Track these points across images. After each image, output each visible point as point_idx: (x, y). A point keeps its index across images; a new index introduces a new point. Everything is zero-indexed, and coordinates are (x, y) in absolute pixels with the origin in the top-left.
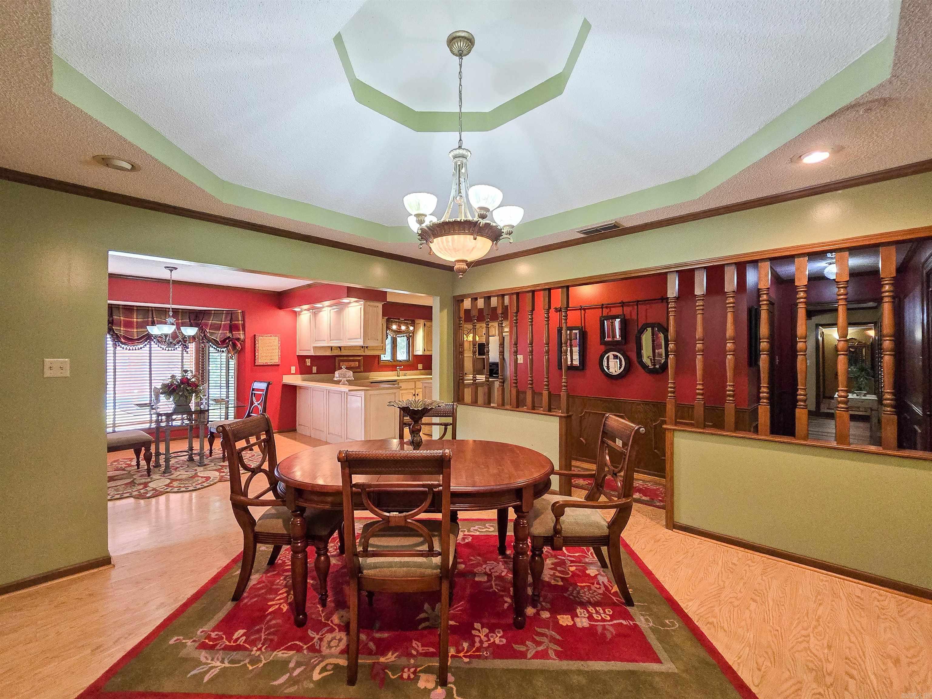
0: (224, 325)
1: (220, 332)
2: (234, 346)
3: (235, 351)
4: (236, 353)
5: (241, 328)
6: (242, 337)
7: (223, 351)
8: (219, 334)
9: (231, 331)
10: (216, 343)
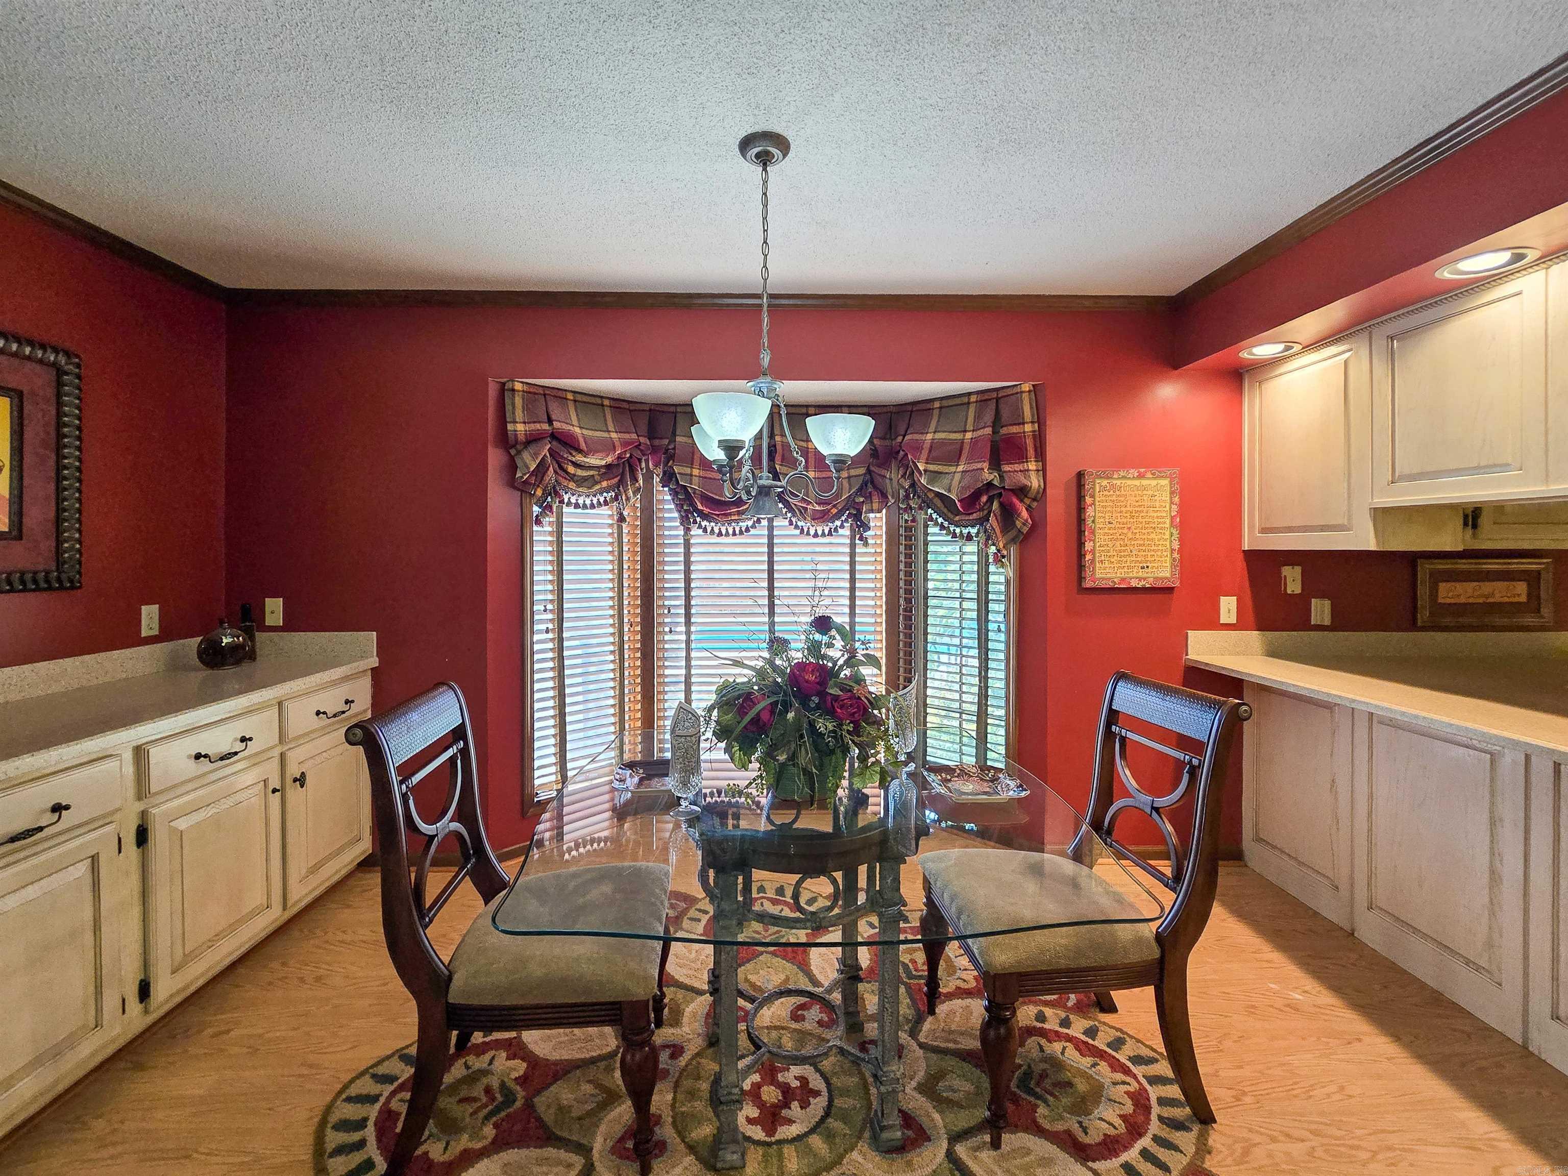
0: (974, 442)
1: (960, 468)
2: (1008, 515)
3: (1013, 533)
4: (1013, 540)
5: (1031, 452)
6: (1035, 482)
7: (969, 538)
8: (958, 477)
9: (995, 465)
10: (946, 506)
